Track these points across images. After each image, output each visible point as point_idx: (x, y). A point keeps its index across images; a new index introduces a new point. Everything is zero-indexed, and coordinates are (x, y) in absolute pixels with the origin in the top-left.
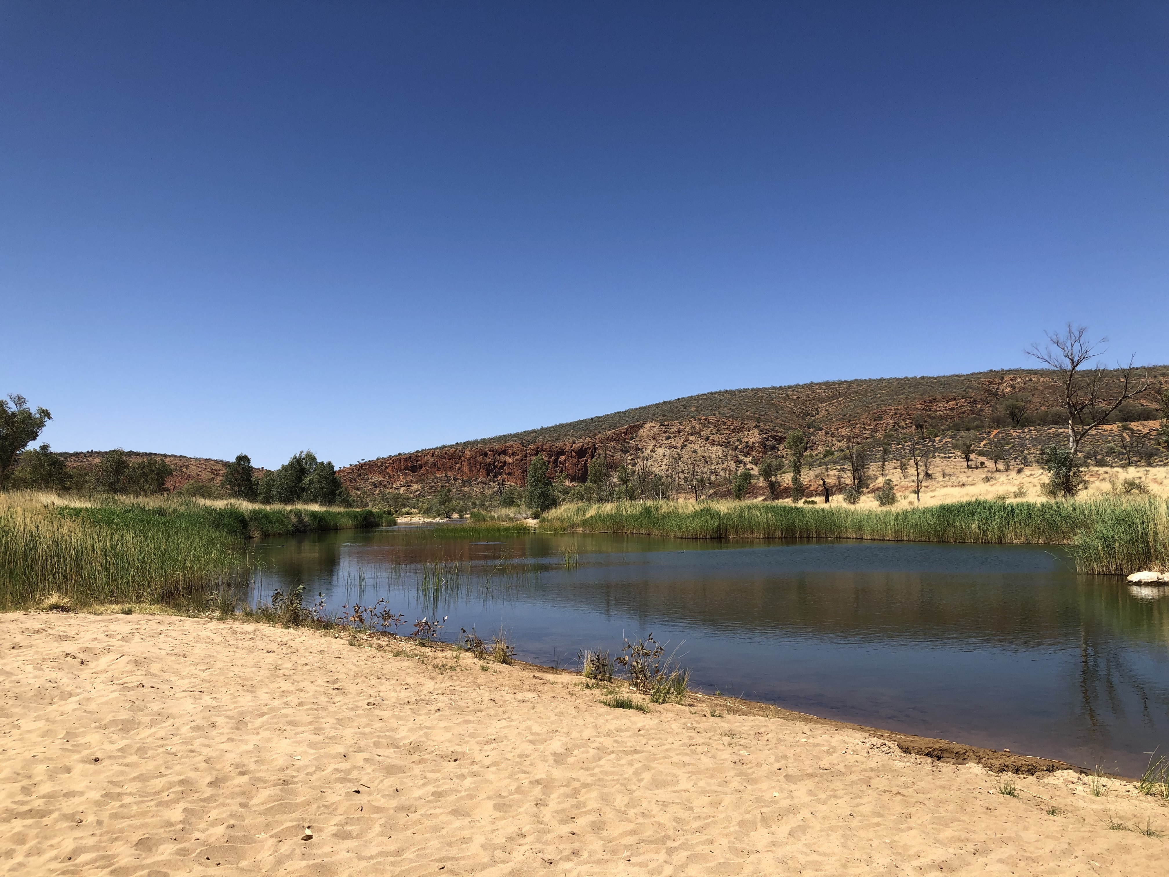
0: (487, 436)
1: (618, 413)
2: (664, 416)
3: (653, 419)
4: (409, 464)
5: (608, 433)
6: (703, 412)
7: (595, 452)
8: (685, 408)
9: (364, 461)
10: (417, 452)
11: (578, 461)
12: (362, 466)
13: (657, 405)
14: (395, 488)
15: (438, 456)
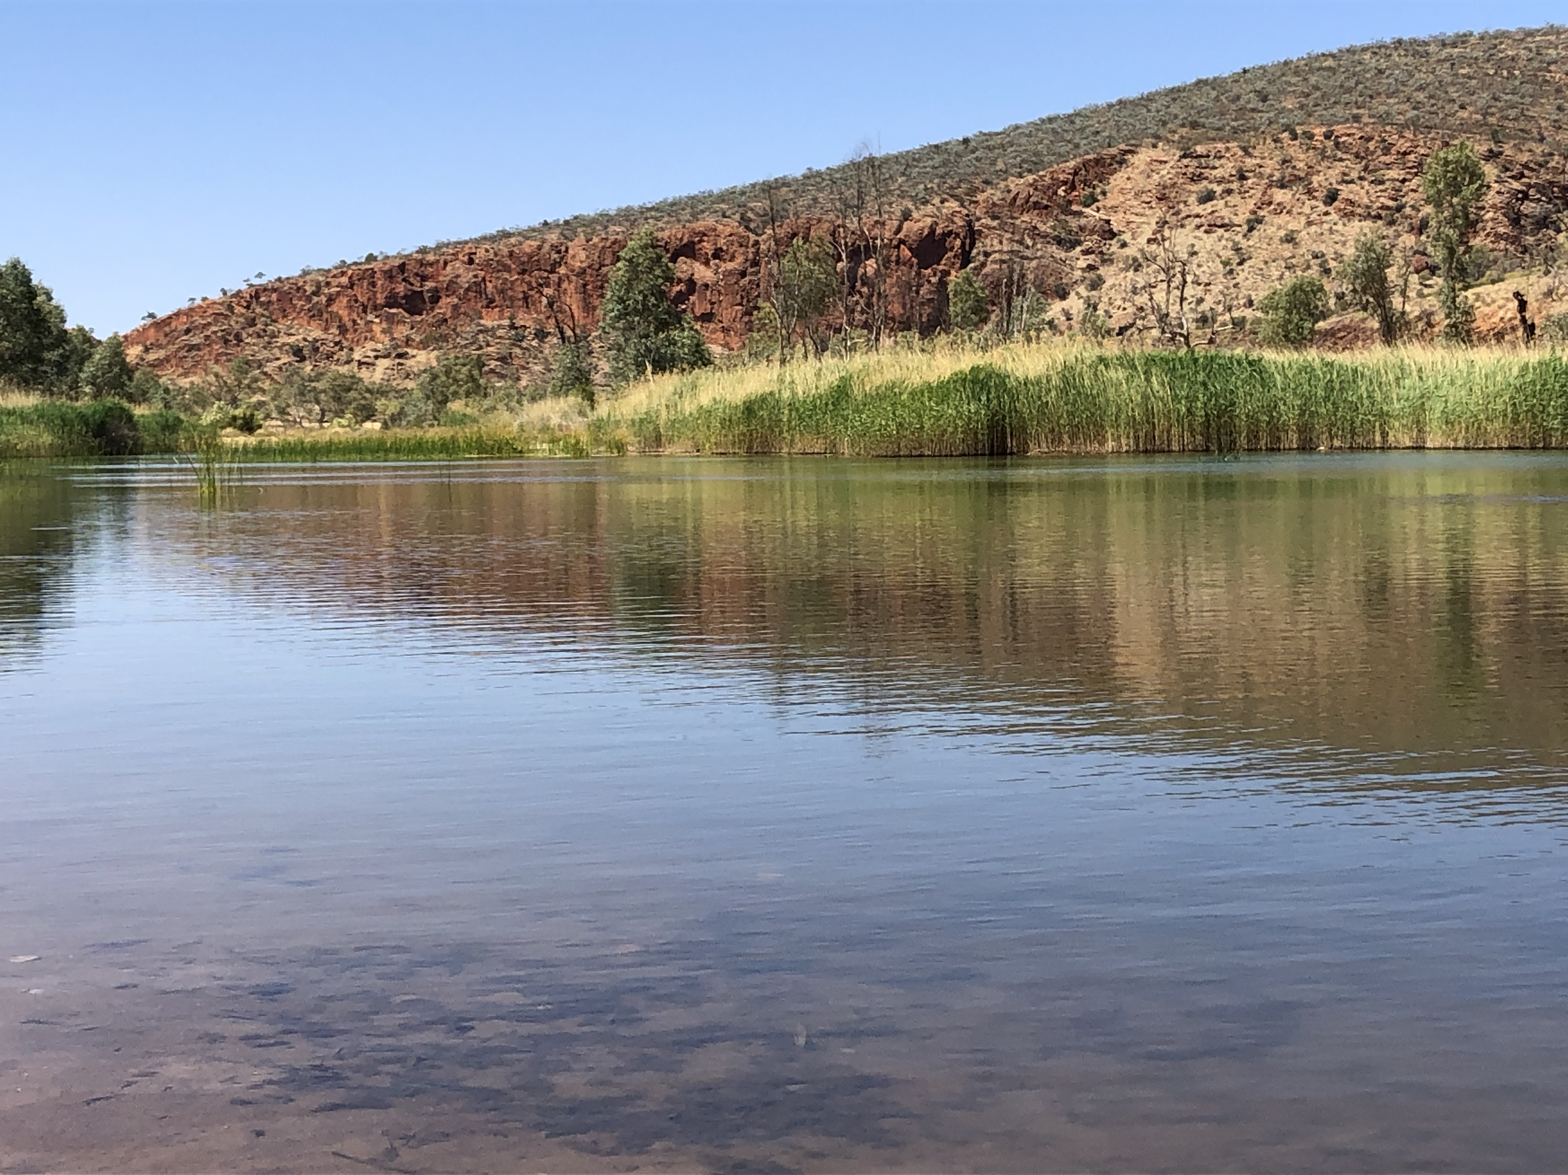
0: (636, 202)
1: (1050, 120)
2: (1194, 125)
3: (1158, 137)
4: (401, 289)
5: (1016, 184)
6: (1320, 111)
7: (972, 245)
8: (1264, 99)
9: (263, 281)
10: (423, 251)
11: (918, 274)
12: (257, 296)
13: (1174, 93)
14: (360, 363)
15: (487, 263)
